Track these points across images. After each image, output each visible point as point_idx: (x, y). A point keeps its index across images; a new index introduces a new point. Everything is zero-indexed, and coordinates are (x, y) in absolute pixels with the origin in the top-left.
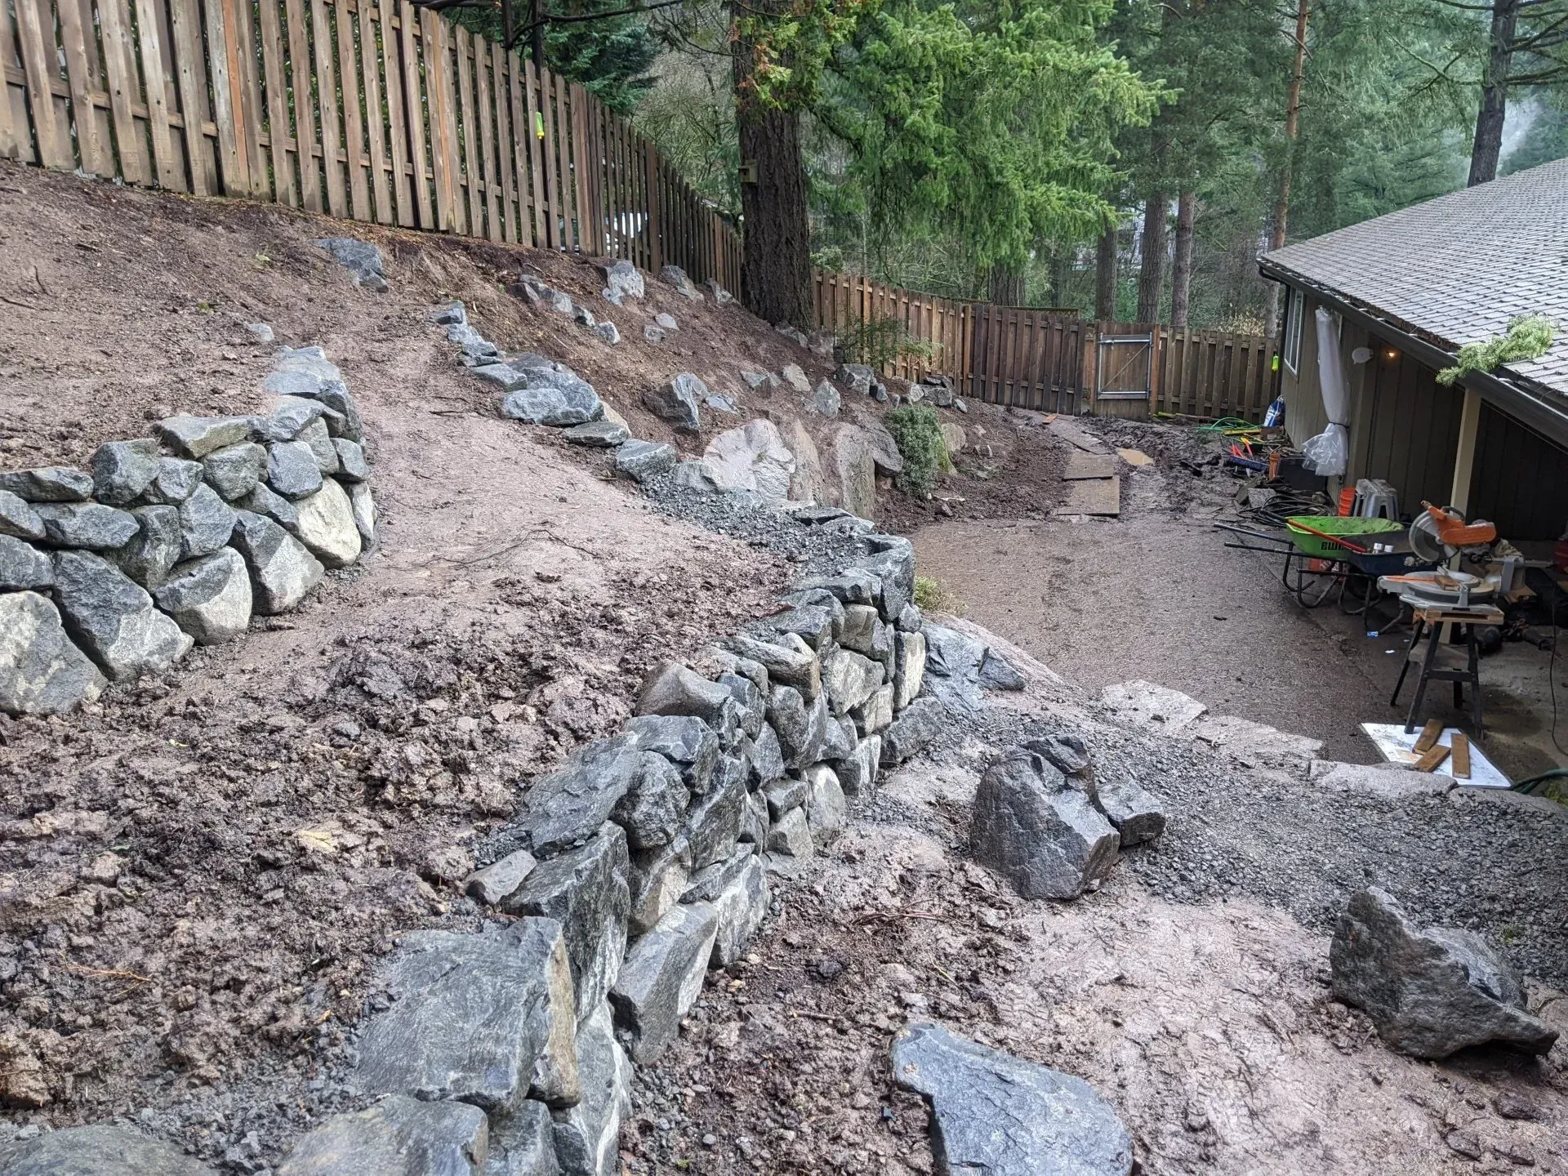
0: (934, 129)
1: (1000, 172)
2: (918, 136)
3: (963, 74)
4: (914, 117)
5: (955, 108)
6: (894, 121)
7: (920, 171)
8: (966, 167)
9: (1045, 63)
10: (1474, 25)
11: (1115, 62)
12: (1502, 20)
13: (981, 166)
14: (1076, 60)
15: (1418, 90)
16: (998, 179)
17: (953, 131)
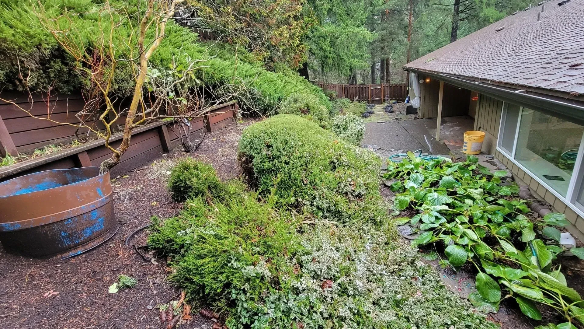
0: (329, 49)
1: (343, 56)
2: (325, 51)
3: (334, 36)
4: (325, 46)
5: (333, 44)
6: (321, 48)
7: (326, 57)
8: (335, 56)
9: (350, 31)
10: (450, 9)
11: (364, 29)
12: (456, 7)
13: (339, 55)
14: (356, 30)
15: (438, 28)
16: (342, 57)
17: (332, 49)
